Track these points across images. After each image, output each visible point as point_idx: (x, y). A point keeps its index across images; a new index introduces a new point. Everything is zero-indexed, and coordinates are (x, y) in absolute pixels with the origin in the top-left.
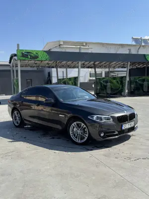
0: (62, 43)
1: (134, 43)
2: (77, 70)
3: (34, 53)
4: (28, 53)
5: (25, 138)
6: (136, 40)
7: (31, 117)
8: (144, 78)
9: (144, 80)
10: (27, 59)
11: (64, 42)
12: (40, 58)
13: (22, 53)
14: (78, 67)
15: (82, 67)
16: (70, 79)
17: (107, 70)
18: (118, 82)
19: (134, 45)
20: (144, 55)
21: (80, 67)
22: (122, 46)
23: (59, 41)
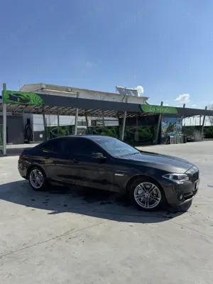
0: (44, 87)
1: (118, 93)
2: (74, 117)
3: (25, 95)
4: (17, 94)
5: (65, 206)
6: (119, 89)
7: (59, 176)
8: (135, 127)
9: (135, 130)
10: (16, 102)
11: (47, 86)
12: (32, 102)
13: (10, 95)
14: (74, 115)
15: (79, 115)
16: (63, 127)
17: (94, 118)
18: (113, 131)
19: (119, 95)
20: (140, 105)
21: (77, 115)
22: (108, 94)
23: (41, 84)
